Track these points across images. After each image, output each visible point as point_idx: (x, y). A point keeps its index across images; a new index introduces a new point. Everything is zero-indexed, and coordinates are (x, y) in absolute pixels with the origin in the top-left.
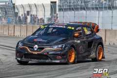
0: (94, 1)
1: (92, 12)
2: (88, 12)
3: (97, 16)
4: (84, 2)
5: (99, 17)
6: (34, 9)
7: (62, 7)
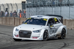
0: (49, 1)
1: (48, 8)
2: (45, 8)
3: (51, 11)
4: (43, 2)
5: (52, 11)
6: (10, 7)
7: (28, 5)
